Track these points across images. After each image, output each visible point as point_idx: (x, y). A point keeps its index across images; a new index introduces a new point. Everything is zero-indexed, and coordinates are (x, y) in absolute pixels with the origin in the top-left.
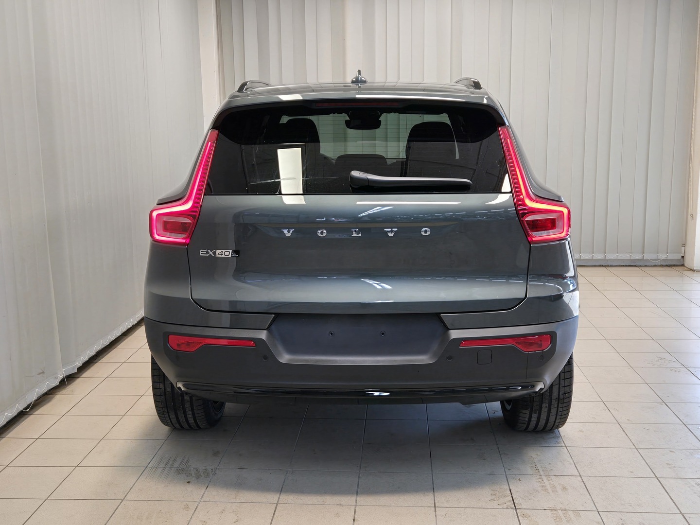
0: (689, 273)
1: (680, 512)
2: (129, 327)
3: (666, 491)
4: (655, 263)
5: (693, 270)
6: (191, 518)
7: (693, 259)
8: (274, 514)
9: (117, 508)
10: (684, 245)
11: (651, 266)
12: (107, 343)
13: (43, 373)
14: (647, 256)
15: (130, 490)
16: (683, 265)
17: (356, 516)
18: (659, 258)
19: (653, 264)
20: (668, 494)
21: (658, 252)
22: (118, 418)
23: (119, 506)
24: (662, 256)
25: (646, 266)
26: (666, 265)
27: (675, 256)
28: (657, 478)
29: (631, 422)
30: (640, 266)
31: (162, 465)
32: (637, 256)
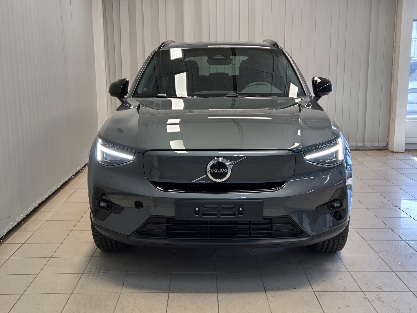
0: (391, 154)
1: (411, 290)
2: (56, 189)
3: (400, 279)
4: (371, 148)
5: (393, 152)
6: (117, 303)
7: (393, 146)
8: (168, 299)
9: (69, 298)
10: (388, 137)
11: (368, 150)
12: (44, 199)
13: (9, 217)
14: (367, 144)
15: (75, 287)
16: (387, 149)
17: (219, 299)
18: (374, 145)
19: (369, 149)
20: (402, 281)
21: (373, 142)
22: (59, 245)
23: (70, 297)
24: (376, 144)
25: (365, 150)
26: (377, 149)
27: (382, 144)
28: (394, 272)
29: (372, 240)
30: (362, 150)
31: (93, 272)
32: (360, 144)
